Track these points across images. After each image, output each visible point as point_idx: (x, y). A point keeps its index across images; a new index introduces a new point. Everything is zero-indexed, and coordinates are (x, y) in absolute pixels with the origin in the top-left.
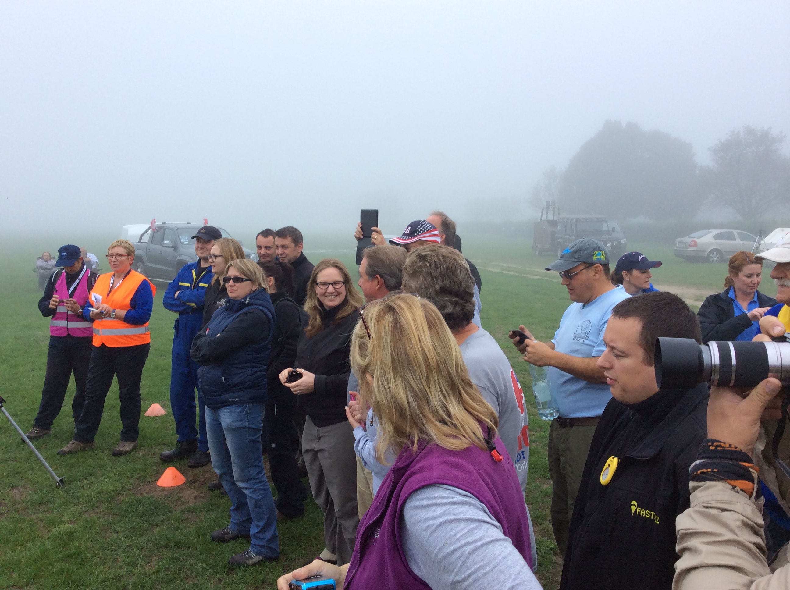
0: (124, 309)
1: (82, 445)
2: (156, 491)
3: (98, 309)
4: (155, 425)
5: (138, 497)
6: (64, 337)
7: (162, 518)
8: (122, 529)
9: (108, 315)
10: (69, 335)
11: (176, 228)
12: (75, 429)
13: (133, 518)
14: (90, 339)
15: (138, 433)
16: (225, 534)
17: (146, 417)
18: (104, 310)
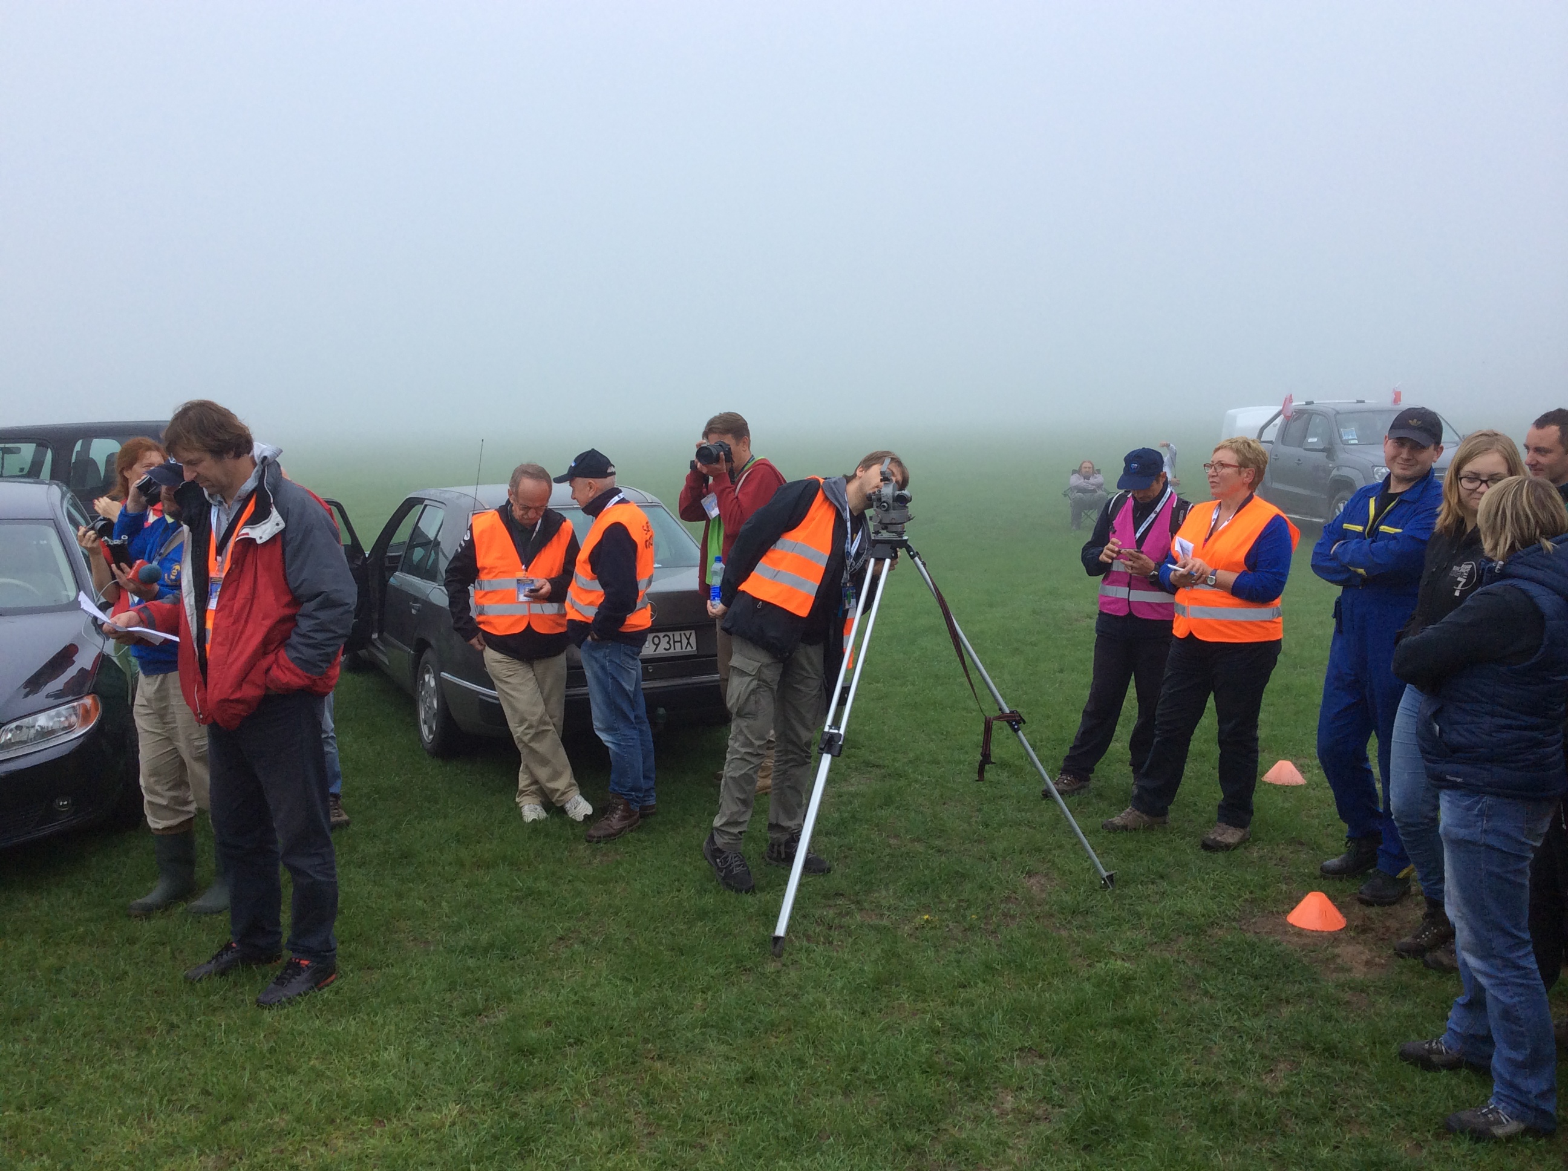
0: (1233, 571)
1: (1146, 818)
2: (1286, 933)
3: (1184, 567)
4: (1284, 802)
5: (1250, 936)
6: (1121, 617)
7: (1299, 988)
8: (1220, 994)
9: (1202, 579)
10: (1130, 614)
11: (1334, 413)
12: (1134, 786)
13: (1241, 978)
14: (1168, 625)
15: (1252, 813)
16: (1430, 1051)
17: (1265, 783)
18: (1195, 569)
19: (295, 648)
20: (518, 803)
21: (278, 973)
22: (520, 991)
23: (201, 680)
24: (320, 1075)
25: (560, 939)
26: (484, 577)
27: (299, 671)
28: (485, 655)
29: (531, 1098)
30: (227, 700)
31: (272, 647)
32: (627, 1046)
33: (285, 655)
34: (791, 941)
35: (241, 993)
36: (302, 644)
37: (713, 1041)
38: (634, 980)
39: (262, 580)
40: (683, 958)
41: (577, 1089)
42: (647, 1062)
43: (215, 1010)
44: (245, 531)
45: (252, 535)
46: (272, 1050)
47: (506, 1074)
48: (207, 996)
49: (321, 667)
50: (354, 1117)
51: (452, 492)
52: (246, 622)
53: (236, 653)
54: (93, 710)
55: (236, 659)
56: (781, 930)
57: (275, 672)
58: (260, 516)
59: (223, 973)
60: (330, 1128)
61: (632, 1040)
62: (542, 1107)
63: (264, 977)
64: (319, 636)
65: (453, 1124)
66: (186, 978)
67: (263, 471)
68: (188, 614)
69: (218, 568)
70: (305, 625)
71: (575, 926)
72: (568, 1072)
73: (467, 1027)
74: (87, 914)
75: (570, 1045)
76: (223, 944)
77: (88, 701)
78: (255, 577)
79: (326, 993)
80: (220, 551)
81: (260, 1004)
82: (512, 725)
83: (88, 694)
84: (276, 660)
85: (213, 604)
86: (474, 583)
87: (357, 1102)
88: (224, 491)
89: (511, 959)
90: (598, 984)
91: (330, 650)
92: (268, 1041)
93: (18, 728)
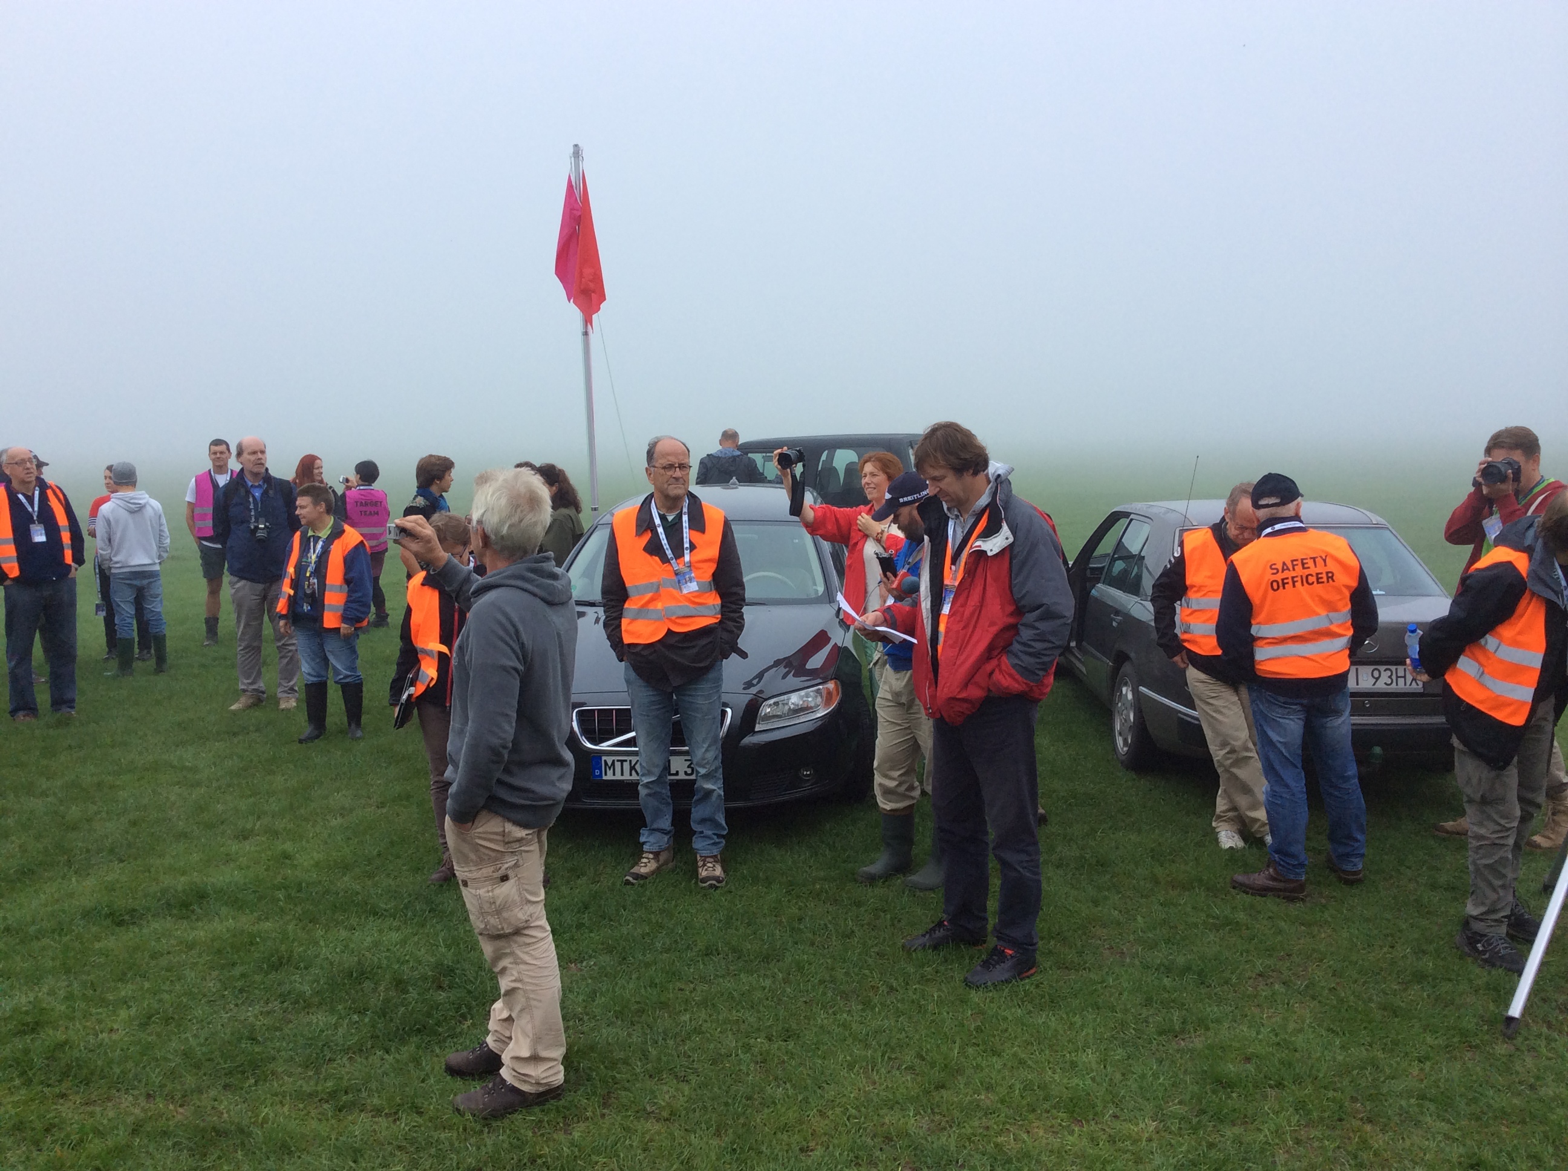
19: (1016, 656)
20: (1215, 828)
21: (984, 957)
22: (1218, 1021)
23: (932, 677)
24: (1022, 1062)
25: (1260, 975)
26: (1191, 594)
27: (1017, 677)
28: (1188, 673)
29: (1230, 1132)
30: (954, 699)
31: (995, 653)
32: (1334, 1100)
33: (1007, 661)
34: (1527, 1025)
35: (951, 969)
36: (1021, 651)
37: (1431, 1115)
38: (1341, 1033)
39: (991, 591)
40: (1396, 1020)
41: (1278, 1132)
42: (1356, 1123)
43: (928, 980)
44: (978, 543)
45: (983, 548)
46: (978, 1029)
47: (1204, 1101)
48: (922, 966)
49: (1038, 675)
50: (1054, 1111)
51: (1158, 507)
52: (975, 627)
53: (962, 658)
54: (835, 693)
55: (963, 663)
56: (1516, 1009)
57: (997, 676)
58: (991, 530)
59: (935, 947)
60: (1031, 1116)
61: (1338, 1095)
62: (1241, 1143)
63: (971, 958)
64: (1039, 646)
65: (1150, 1140)
66: (903, 947)
67: (997, 487)
68: (924, 616)
69: (953, 577)
70: (1026, 634)
71: (1275, 965)
72: (1268, 1114)
73: (1163, 1045)
74: (822, 874)
75: (1271, 1087)
76: (937, 920)
77: (831, 685)
78: (984, 588)
79: (1027, 984)
80: (954, 561)
81: (968, 984)
82: (1212, 748)
83: (831, 679)
84: (999, 665)
85: (946, 609)
86: (1181, 600)
87: (1057, 1097)
88: (960, 505)
89: (1208, 987)
90: (1301, 1030)
91: (1046, 659)
92: (975, 1020)
93: (776, 704)
